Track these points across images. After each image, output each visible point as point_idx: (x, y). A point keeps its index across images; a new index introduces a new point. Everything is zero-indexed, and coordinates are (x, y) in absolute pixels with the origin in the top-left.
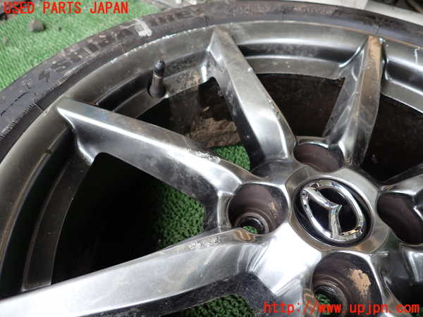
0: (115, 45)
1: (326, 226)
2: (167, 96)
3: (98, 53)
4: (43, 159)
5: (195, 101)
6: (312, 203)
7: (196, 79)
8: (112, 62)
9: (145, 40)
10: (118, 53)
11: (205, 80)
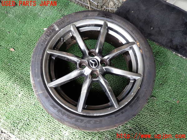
0: (53, 34)
1: (93, 66)
2: (65, 41)
3: (50, 37)
4: (48, 61)
5: (70, 39)
6: (91, 63)
7: (70, 36)
8: (53, 39)
9: (58, 31)
10: (53, 36)
11: (71, 36)
